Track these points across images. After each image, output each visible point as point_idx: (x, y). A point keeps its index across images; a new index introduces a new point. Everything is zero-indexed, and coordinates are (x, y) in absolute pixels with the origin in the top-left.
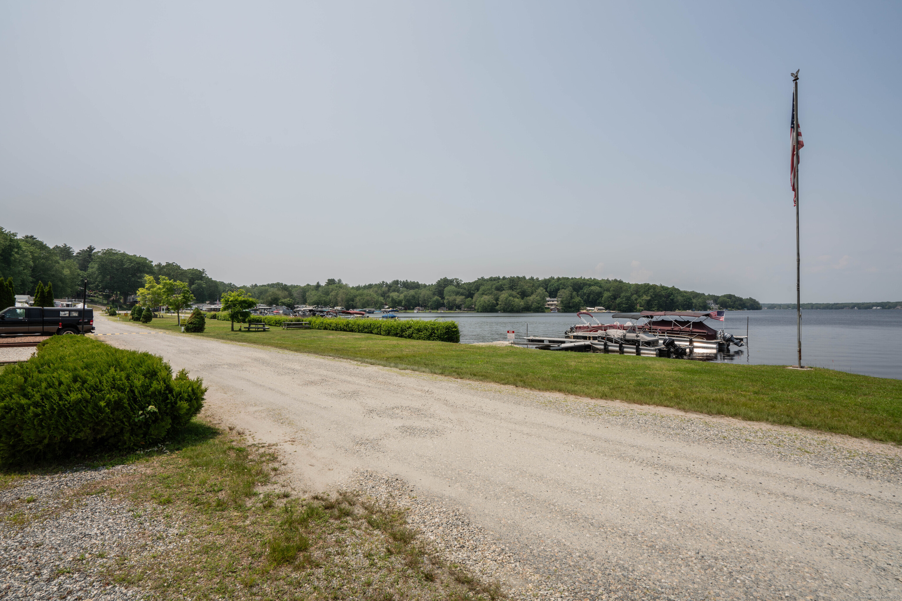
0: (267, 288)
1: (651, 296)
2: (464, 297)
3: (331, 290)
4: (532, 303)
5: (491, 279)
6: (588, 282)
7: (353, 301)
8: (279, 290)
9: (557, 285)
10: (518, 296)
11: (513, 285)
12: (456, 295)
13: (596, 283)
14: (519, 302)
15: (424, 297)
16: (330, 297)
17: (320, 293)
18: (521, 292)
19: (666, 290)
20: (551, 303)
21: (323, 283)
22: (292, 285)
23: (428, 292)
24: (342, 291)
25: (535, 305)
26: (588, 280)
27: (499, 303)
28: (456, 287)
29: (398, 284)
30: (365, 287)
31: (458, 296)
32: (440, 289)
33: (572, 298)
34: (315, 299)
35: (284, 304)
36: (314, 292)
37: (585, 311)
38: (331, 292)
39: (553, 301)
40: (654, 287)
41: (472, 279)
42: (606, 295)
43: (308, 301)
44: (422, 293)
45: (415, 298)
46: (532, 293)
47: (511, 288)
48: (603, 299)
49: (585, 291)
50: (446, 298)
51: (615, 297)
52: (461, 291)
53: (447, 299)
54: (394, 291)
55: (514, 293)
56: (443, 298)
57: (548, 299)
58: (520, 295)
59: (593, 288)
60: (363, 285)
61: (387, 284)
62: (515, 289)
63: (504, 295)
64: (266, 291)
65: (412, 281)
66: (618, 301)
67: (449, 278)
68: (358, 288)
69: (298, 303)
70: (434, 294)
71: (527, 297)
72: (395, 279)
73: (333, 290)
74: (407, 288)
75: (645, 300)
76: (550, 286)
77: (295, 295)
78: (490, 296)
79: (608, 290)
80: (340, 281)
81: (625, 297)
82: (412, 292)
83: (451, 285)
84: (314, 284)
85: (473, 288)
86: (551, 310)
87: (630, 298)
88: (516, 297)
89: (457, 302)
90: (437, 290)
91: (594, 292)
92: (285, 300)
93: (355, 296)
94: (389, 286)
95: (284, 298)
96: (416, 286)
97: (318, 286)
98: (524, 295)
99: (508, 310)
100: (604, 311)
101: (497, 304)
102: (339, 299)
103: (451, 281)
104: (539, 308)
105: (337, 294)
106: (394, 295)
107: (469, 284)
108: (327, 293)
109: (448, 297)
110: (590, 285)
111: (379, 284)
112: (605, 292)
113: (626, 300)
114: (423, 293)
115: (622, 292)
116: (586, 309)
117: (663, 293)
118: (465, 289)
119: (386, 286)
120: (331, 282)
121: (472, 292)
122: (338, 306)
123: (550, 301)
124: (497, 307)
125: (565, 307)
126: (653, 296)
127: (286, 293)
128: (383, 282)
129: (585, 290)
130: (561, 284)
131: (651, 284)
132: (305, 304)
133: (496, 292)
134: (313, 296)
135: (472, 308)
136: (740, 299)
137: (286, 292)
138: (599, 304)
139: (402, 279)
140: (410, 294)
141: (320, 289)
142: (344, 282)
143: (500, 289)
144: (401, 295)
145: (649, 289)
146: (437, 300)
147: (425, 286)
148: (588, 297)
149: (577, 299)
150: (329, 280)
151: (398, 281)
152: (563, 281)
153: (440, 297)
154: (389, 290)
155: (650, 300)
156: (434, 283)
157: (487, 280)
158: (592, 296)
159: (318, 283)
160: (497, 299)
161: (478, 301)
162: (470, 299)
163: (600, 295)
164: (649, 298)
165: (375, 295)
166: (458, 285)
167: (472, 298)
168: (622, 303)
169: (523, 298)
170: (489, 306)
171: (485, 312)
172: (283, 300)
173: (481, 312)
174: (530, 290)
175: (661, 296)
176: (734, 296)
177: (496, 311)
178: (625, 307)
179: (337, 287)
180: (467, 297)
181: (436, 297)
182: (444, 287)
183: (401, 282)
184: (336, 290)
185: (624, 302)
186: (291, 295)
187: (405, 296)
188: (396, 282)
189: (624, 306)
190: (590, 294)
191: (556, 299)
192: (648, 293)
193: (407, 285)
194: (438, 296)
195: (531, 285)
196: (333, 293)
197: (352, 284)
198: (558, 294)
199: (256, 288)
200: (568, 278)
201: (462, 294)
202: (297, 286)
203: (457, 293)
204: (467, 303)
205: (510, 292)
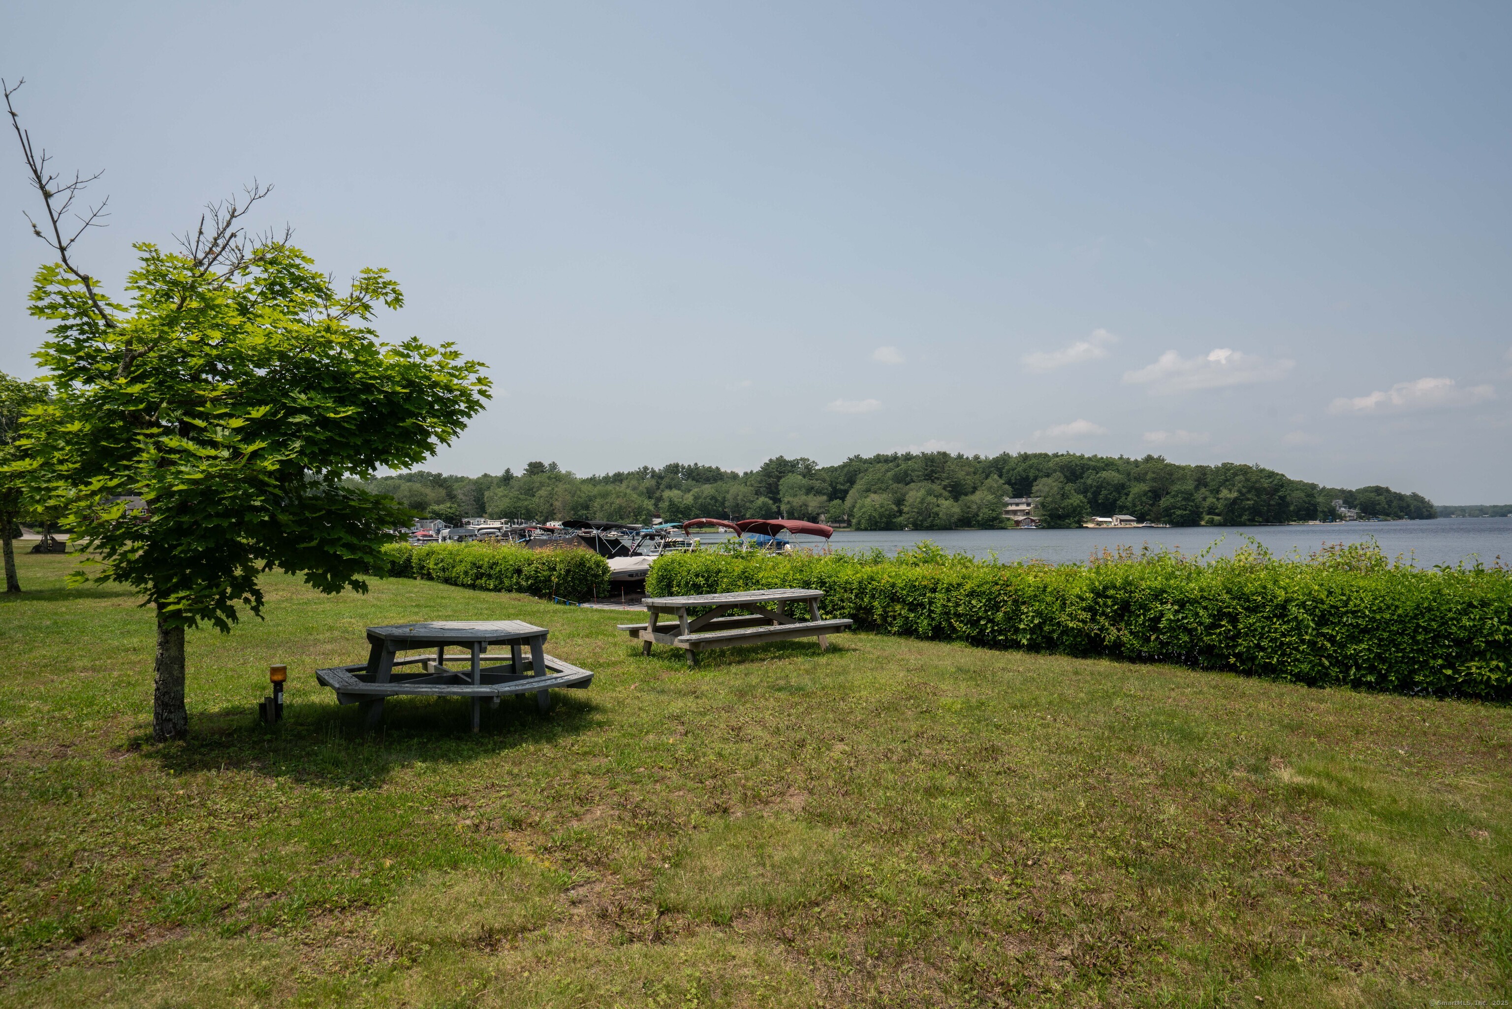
0: (397, 482)
1: (1239, 491)
2: (825, 498)
3: (537, 484)
4: (979, 508)
5: (879, 459)
6: (1091, 463)
7: (587, 508)
8: (425, 485)
9: (1024, 470)
10: (946, 494)
11: (933, 471)
12: (807, 494)
13: (1108, 464)
14: (948, 506)
15: (735, 498)
16: (536, 500)
17: (514, 493)
18: (950, 486)
19: (1270, 477)
20: (1014, 508)
21: (519, 471)
22: (451, 476)
23: (743, 489)
24: (560, 488)
25: (985, 513)
26: (1089, 459)
27: (906, 509)
28: (804, 477)
29: (677, 473)
30: (607, 480)
31: (811, 496)
32: (771, 480)
33: (1064, 496)
34: (504, 504)
35: (437, 515)
36: (500, 491)
37: (1090, 525)
38: (539, 489)
39: (1017, 504)
40: (1244, 470)
41: (837, 461)
42: (1137, 489)
43: (489, 510)
44: (731, 492)
45: (716, 501)
46: (975, 489)
47: (930, 477)
48: (1130, 498)
49: (1089, 482)
50: (786, 500)
51: (1156, 495)
52: (817, 484)
53: (788, 502)
54: (670, 487)
55: (937, 487)
56: (776, 500)
57: (1007, 499)
58: (950, 492)
59: (1104, 474)
60: (603, 475)
61: (653, 471)
62: (938, 479)
63: (915, 494)
64: (397, 488)
65: (707, 465)
66: (1164, 502)
67: (789, 457)
68: (593, 481)
69: (467, 515)
70: (758, 493)
71: (966, 495)
72: (672, 461)
73: (542, 484)
74: (697, 481)
75: (1226, 499)
76: (1008, 471)
77: (460, 494)
78: (884, 496)
79: (1140, 479)
80: (553, 466)
81: (1182, 493)
82: (708, 489)
83: (793, 472)
84: (499, 473)
85: (841, 479)
86: (1018, 523)
87: (1192, 495)
88: (941, 495)
89: (810, 509)
90: (763, 484)
91: (1108, 484)
92: (442, 506)
93: (591, 499)
94: (658, 477)
95: (438, 503)
96: (713, 476)
97: (508, 477)
98: (957, 491)
99: (926, 524)
100: (1135, 524)
101: (901, 512)
102: (557, 504)
103: (793, 465)
104: (995, 519)
105: (551, 495)
106: (674, 494)
107: (832, 470)
108: (530, 491)
109: (791, 499)
110: (1097, 469)
111: (638, 473)
112: (1133, 483)
113: (1184, 499)
114: (734, 491)
115: (1173, 482)
116: (1093, 521)
117: (1266, 483)
118: (824, 481)
119: (653, 476)
120: (535, 468)
121: (839, 487)
122: (554, 519)
123: (1011, 504)
124: (900, 519)
125: (1050, 516)
126: (1244, 490)
127: (442, 492)
128: (646, 468)
129: (1090, 479)
130: (1031, 467)
131: (1237, 462)
132: (481, 516)
133: (895, 485)
134: (500, 499)
135: (843, 521)
136: (1400, 497)
137: (441, 490)
138: (1122, 510)
139: (686, 461)
140: (706, 493)
141: (512, 482)
142: (563, 469)
143: (904, 479)
144: (687, 496)
145: (1235, 475)
146: (764, 504)
147: (734, 476)
148: (1096, 494)
149: (1076, 499)
150: (530, 465)
151: (677, 466)
152: (1034, 461)
153: (771, 498)
154: (658, 485)
155: (1235, 499)
156: (756, 468)
157: (869, 462)
158: (1104, 492)
159: (508, 471)
160: (899, 502)
161: (858, 506)
162: (837, 502)
163: (1121, 488)
164: (1235, 495)
165: (635, 496)
166: (808, 471)
167: (843, 499)
168: (1175, 508)
169: (956, 499)
170: (881, 516)
171: (875, 530)
172: (436, 508)
173: (866, 529)
174: (969, 480)
175: (1259, 491)
176: (1387, 490)
177: (900, 528)
178: (1182, 516)
179: (549, 478)
180: (831, 498)
181: (762, 500)
182: (779, 478)
183: (683, 468)
184: (548, 485)
185: (1179, 504)
186: (451, 497)
187: (696, 498)
188: (673, 469)
189: (1179, 512)
190: (1099, 488)
191: (1024, 500)
192: (1234, 485)
193: (698, 475)
194: (766, 496)
195: (972, 470)
196: (543, 492)
197: (582, 473)
198: (1035, 489)
199: (375, 482)
200: (1046, 455)
201: (819, 492)
202: (462, 479)
203: (809, 490)
204: (832, 510)
205: (928, 485)
